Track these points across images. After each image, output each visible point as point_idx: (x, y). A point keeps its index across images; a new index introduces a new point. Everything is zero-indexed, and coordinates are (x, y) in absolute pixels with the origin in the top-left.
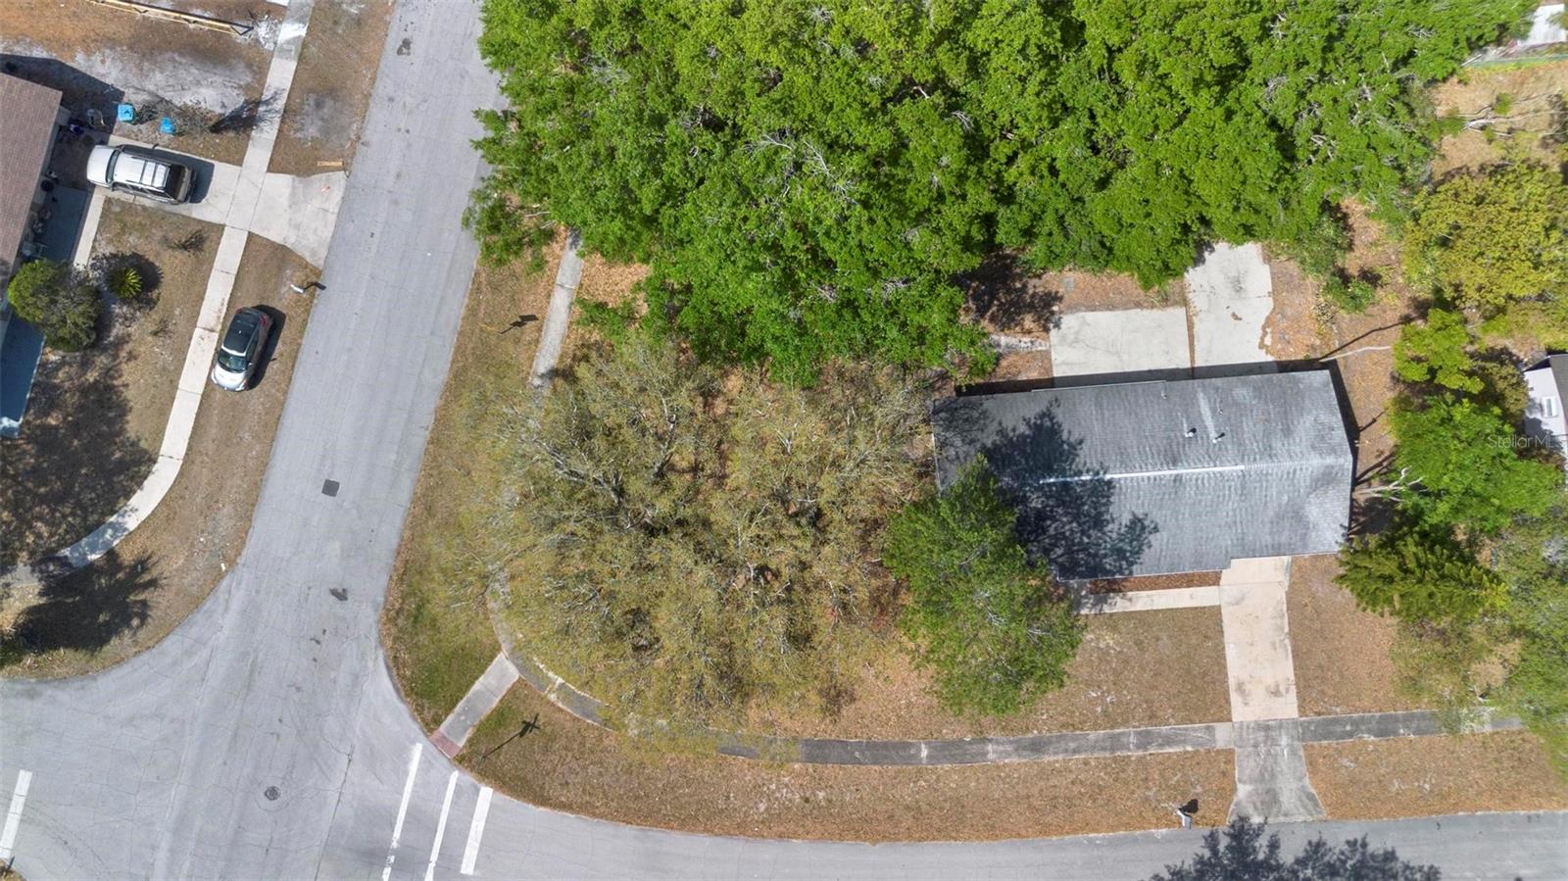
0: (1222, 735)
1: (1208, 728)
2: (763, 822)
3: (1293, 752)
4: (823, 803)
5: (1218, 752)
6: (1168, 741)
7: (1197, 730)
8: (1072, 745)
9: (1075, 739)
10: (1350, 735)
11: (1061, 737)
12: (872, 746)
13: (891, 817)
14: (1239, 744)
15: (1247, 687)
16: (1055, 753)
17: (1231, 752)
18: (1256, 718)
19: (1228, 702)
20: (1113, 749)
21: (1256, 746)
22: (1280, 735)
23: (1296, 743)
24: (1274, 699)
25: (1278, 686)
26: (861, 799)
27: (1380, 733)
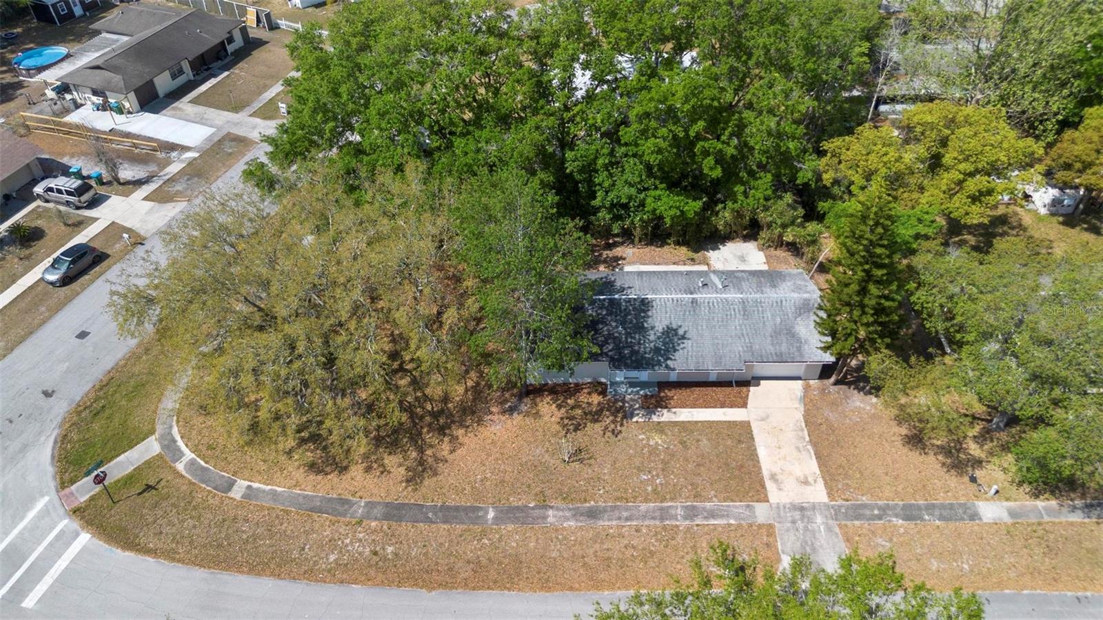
0: (761, 512)
1: (748, 506)
2: (329, 571)
3: (829, 529)
4: (390, 556)
5: (760, 526)
6: (712, 514)
7: (738, 507)
8: (625, 514)
9: (627, 509)
10: (880, 517)
11: (614, 508)
12: (444, 508)
13: (451, 569)
14: (778, 520)
15: (780, 477)
16: (609, 520)
17: (771, 526)
18: (791, 501)
19: (763, 486)
20: (662, 519)
21: (794, 522)
22: (815, 515)
23: (830, 522)
24: (803, 486)
25: (806, 478)
26: (426, 554)
27: (908, 518)
